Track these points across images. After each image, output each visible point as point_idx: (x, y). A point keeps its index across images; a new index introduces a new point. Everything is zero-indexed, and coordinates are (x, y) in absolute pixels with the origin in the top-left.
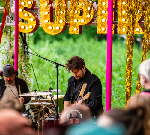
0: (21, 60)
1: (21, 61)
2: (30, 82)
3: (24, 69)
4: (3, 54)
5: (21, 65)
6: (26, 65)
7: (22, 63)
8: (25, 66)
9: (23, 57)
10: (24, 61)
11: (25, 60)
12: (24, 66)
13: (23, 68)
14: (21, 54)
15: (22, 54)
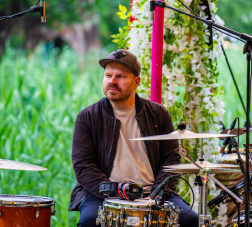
0: (188, 46)
1: (188, 49)
2: (213, 108)
3: (197, 71)
4: (140, 30)
5: (189, 60)
6: (203, 60)
7: (192, 55)
8: (201, 63)
9: (193, 39)
10: (196, 50)
11: (201, 45)
12: (197, 63)
13: (194, 68)
14: (188, 30)
15: (191, 29)
